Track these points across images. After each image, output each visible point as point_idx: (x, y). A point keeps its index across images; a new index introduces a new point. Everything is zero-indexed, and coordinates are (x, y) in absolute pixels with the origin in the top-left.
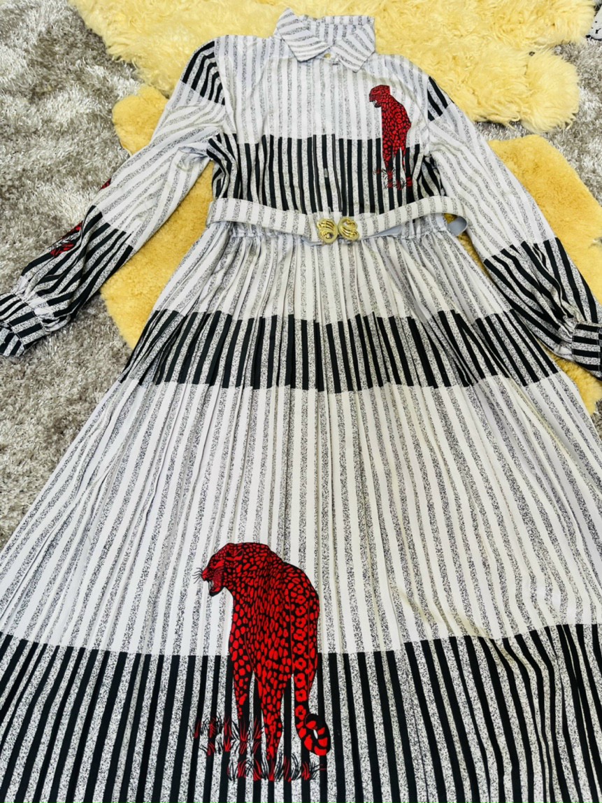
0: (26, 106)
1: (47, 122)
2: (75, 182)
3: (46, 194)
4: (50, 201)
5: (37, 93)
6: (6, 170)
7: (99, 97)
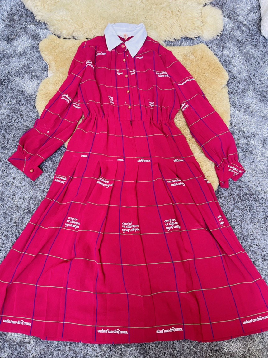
0: (6, 45)
1: (15, 51)
2: (28, 76)
3: (18, 82)
4: (20, 84)
5: (10, 39)
6: (2, 72)
7: (34, 39)
